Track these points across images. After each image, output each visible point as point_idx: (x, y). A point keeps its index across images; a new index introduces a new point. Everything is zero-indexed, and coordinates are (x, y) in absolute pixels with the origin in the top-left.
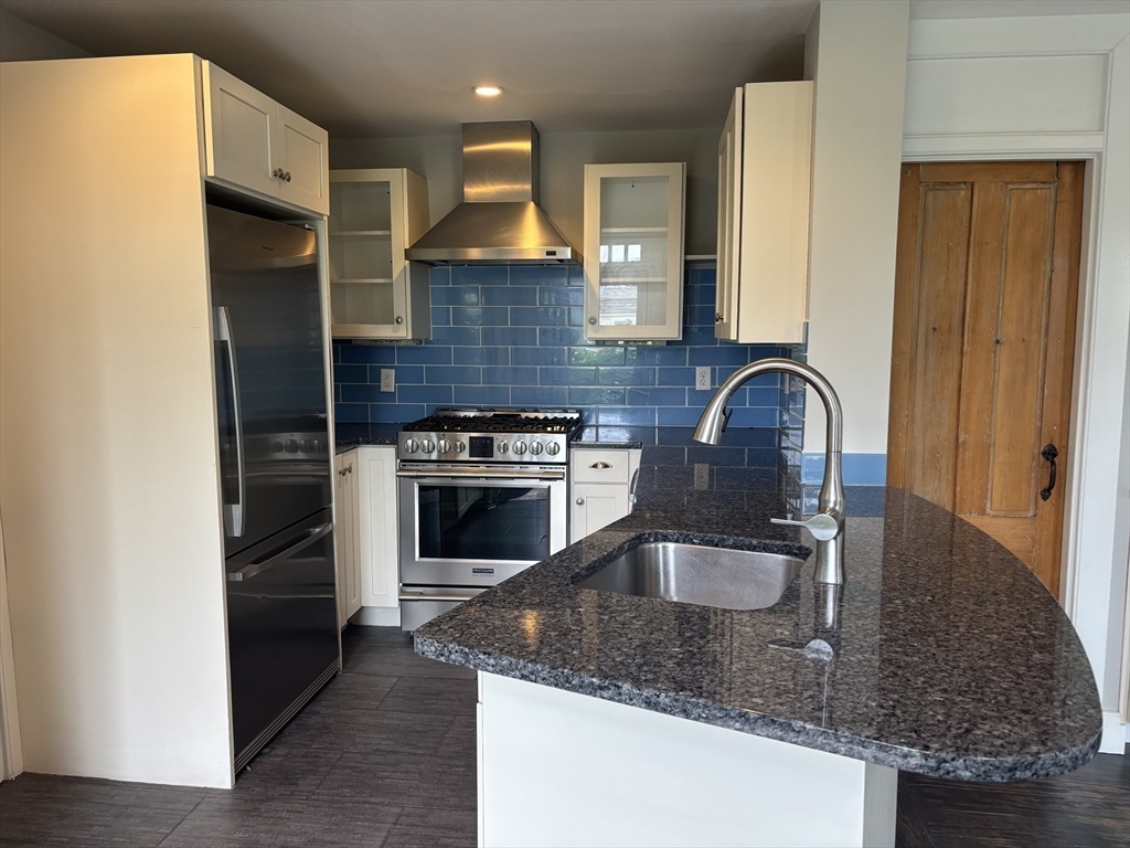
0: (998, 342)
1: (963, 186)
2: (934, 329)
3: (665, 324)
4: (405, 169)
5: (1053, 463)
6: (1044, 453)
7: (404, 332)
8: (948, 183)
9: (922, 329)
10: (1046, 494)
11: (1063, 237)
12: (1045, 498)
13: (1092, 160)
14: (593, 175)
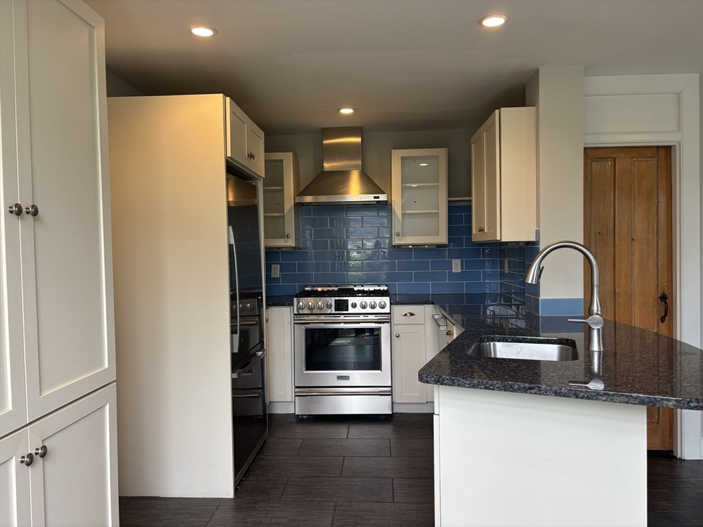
0: (632, 239)
1: (610, 159)
2: (599, 233)
3: (438, 235)
4: (291, 153)
5: (666, 303)
6: (660, 298)
7: (291, 243)
8: (602, 158)
9: (593, 234)
10: (663, 320)
11: (663, 184)
12: (662, 322)
13: (675, 146)
14: (397, 155)
